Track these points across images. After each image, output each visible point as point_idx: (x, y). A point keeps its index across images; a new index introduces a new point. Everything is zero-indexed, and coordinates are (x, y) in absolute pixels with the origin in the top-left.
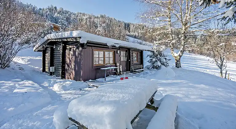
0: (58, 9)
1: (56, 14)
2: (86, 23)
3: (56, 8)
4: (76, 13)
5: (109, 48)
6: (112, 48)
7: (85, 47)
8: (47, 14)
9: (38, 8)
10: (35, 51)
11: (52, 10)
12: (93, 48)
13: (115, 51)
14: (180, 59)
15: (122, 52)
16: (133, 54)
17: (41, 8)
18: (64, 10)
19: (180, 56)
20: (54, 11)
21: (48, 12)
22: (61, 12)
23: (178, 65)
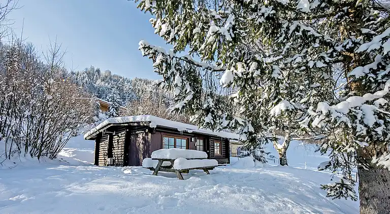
0: (103, 72)
1: (99, 81)
2: (150, 98)
3: (98, 71)
4: (132, 79)
5: (180, 134)
6: (183, 135)
7: (154, 132)
8: (84, 81)
9: (69, 72)
10: (86, 139)
11: (93, 74)
12: (162, 133)
13: (188, 139)
14: (285, 153)
15: (198, 141)
16: (213, 143)
17: (74, 72)
18: (112, 74)
19: (286, 149)
20: (95, 77)
21: (86, 79)
22: (108, 78)
23: (283, 162)
